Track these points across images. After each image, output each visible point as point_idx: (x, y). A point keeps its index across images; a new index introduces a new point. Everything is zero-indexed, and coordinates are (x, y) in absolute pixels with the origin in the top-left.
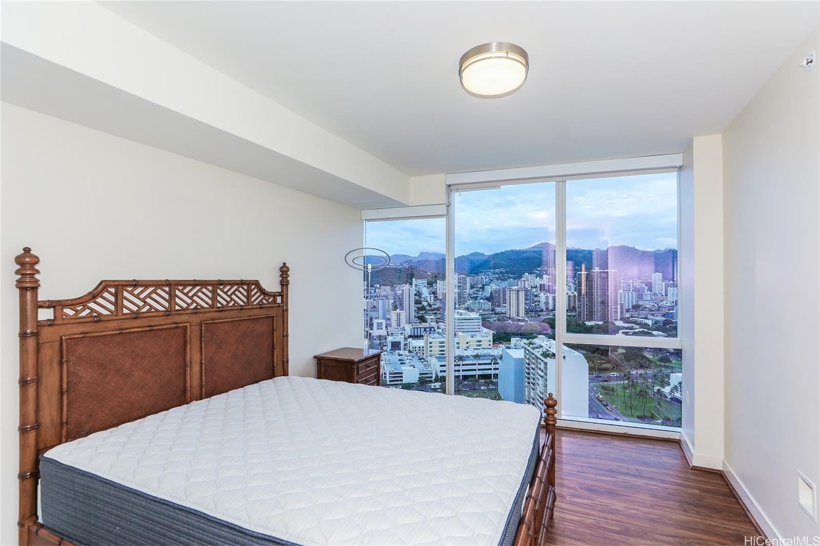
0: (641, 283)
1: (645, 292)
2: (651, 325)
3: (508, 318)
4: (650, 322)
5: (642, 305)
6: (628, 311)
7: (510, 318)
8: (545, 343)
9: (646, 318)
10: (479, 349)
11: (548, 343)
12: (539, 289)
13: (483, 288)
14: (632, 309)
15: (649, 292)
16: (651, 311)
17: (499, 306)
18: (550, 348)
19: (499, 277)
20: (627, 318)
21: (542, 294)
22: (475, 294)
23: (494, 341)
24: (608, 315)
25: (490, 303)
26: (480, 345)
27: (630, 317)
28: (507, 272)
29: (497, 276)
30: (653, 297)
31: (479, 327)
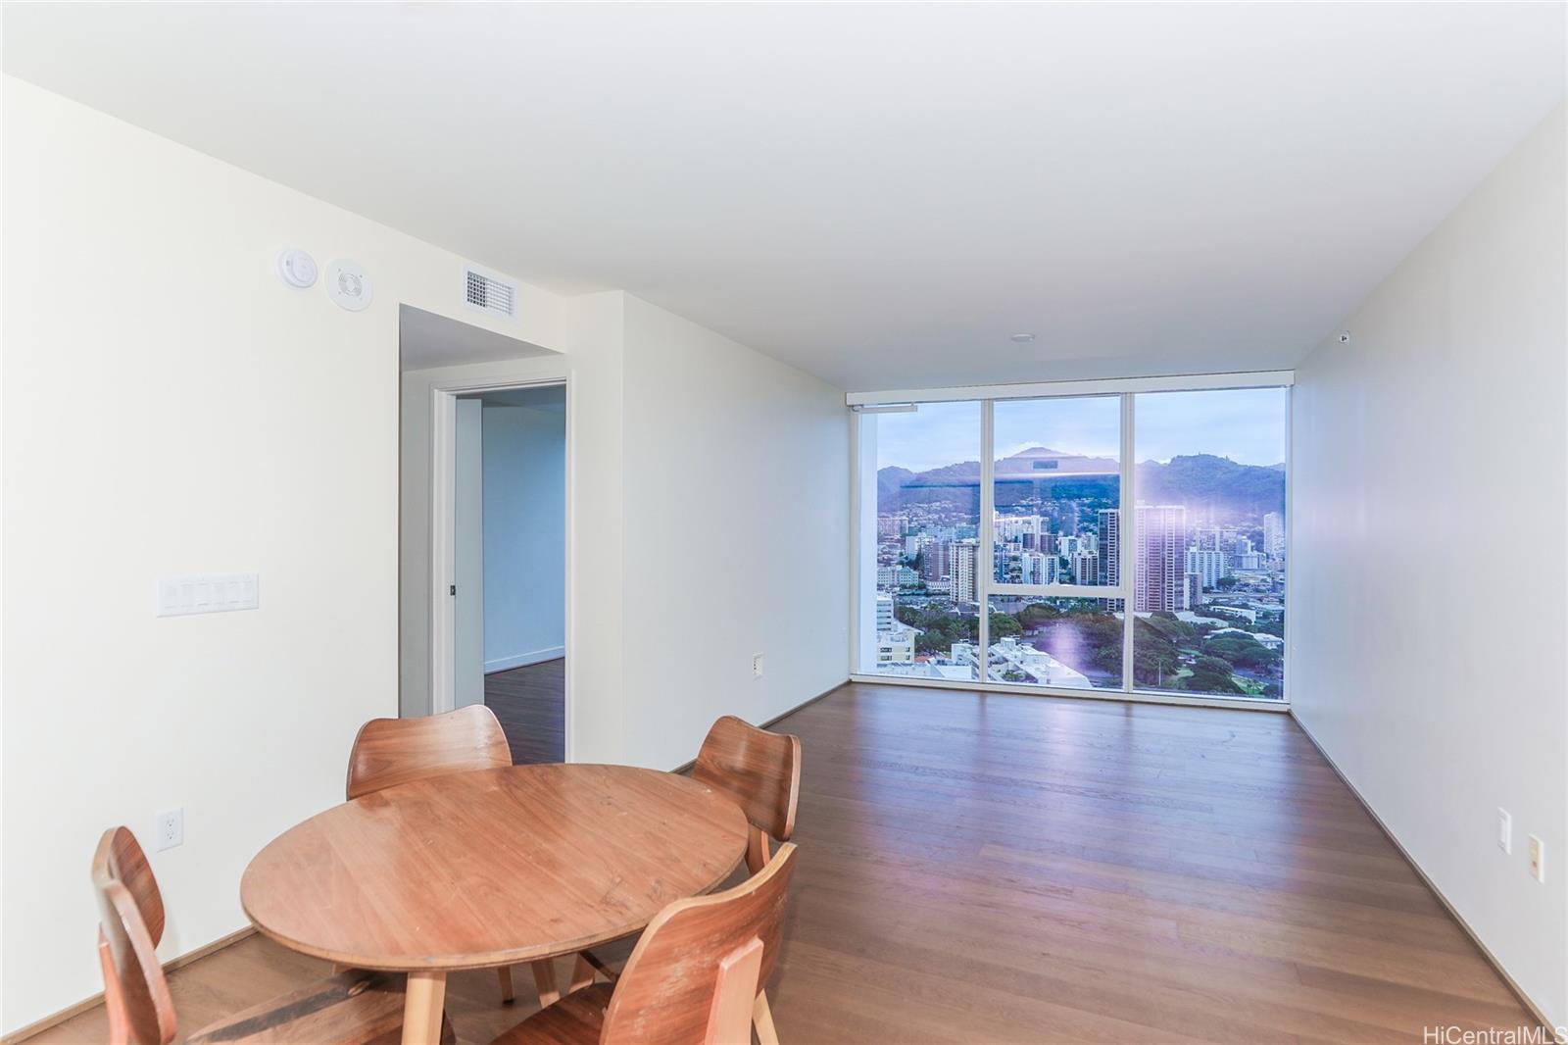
0: (1238, 533)
1: (1246, 552)
2: (1254, 620)
3: (953, 602)
4: (1252, 615)
5: (1239, 580)
6: (1206, 590)
7: (956, 604)
8: (1014, 652)
9: (1245, 606)
10: (885, 665)
11: (1019, 654)
12: (1021, 545)
13: (902, 541)
14: (1218, 588)
15: (1256, 553)
16: (1257, 591)
17: (935, 579)
18: (1022, 662)
19: (940, 518)
20: (1206, 605)
21: (1026, 555)
22: (885, 553)
23: (918, 650)
24: (1163, 598)
25: (916, 573)
26: (888, 658)
27: (1211, 604)
28: (957, 509)
29: (936, 516)
30: (1265, 563)
31: (888, 620)
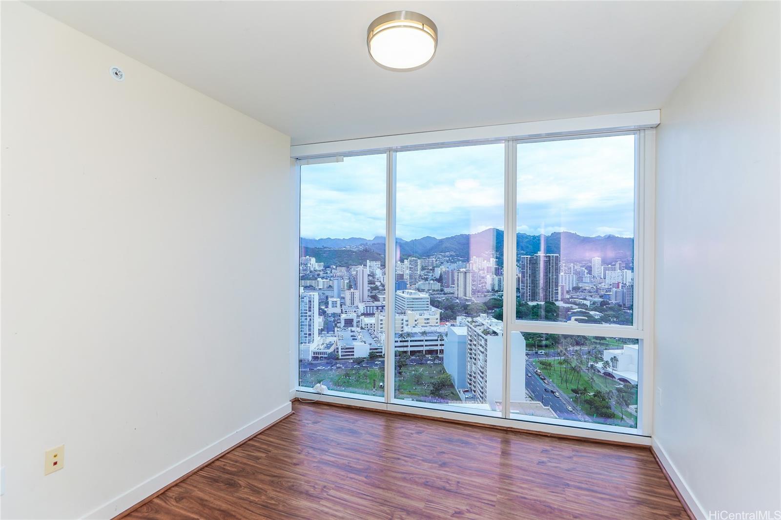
0: (581, 267)
1: (584, 275)
2: (589, 305)
3: (456, 297)
4: (588, 303)
5: (582, 287)
6: (568, 292)
7: (457, 298)
8: (487, 321)
9: (585, 299)
10: (426, 326)
11: (489, 321)
12: (486, 272)
13: (433, 270)
14: (573, 291)
15: (589, 275)
16: (590, 292)
17: (448, 287)
18: (490, 325)
19: (449, 259)
20: (568, 299)
21: (488, 276)
22: (425, 275)
23: (441, 319)
24: (549, 295)
25: (440, 284)
26: (428, 323)
27: (570, 298)
28: (457, 256)
29: (448, 259)
30: (592, 280)
31: (428, 306)
